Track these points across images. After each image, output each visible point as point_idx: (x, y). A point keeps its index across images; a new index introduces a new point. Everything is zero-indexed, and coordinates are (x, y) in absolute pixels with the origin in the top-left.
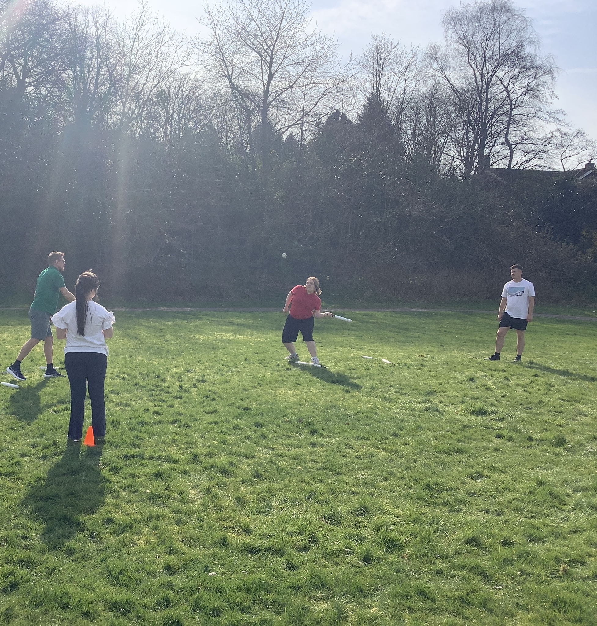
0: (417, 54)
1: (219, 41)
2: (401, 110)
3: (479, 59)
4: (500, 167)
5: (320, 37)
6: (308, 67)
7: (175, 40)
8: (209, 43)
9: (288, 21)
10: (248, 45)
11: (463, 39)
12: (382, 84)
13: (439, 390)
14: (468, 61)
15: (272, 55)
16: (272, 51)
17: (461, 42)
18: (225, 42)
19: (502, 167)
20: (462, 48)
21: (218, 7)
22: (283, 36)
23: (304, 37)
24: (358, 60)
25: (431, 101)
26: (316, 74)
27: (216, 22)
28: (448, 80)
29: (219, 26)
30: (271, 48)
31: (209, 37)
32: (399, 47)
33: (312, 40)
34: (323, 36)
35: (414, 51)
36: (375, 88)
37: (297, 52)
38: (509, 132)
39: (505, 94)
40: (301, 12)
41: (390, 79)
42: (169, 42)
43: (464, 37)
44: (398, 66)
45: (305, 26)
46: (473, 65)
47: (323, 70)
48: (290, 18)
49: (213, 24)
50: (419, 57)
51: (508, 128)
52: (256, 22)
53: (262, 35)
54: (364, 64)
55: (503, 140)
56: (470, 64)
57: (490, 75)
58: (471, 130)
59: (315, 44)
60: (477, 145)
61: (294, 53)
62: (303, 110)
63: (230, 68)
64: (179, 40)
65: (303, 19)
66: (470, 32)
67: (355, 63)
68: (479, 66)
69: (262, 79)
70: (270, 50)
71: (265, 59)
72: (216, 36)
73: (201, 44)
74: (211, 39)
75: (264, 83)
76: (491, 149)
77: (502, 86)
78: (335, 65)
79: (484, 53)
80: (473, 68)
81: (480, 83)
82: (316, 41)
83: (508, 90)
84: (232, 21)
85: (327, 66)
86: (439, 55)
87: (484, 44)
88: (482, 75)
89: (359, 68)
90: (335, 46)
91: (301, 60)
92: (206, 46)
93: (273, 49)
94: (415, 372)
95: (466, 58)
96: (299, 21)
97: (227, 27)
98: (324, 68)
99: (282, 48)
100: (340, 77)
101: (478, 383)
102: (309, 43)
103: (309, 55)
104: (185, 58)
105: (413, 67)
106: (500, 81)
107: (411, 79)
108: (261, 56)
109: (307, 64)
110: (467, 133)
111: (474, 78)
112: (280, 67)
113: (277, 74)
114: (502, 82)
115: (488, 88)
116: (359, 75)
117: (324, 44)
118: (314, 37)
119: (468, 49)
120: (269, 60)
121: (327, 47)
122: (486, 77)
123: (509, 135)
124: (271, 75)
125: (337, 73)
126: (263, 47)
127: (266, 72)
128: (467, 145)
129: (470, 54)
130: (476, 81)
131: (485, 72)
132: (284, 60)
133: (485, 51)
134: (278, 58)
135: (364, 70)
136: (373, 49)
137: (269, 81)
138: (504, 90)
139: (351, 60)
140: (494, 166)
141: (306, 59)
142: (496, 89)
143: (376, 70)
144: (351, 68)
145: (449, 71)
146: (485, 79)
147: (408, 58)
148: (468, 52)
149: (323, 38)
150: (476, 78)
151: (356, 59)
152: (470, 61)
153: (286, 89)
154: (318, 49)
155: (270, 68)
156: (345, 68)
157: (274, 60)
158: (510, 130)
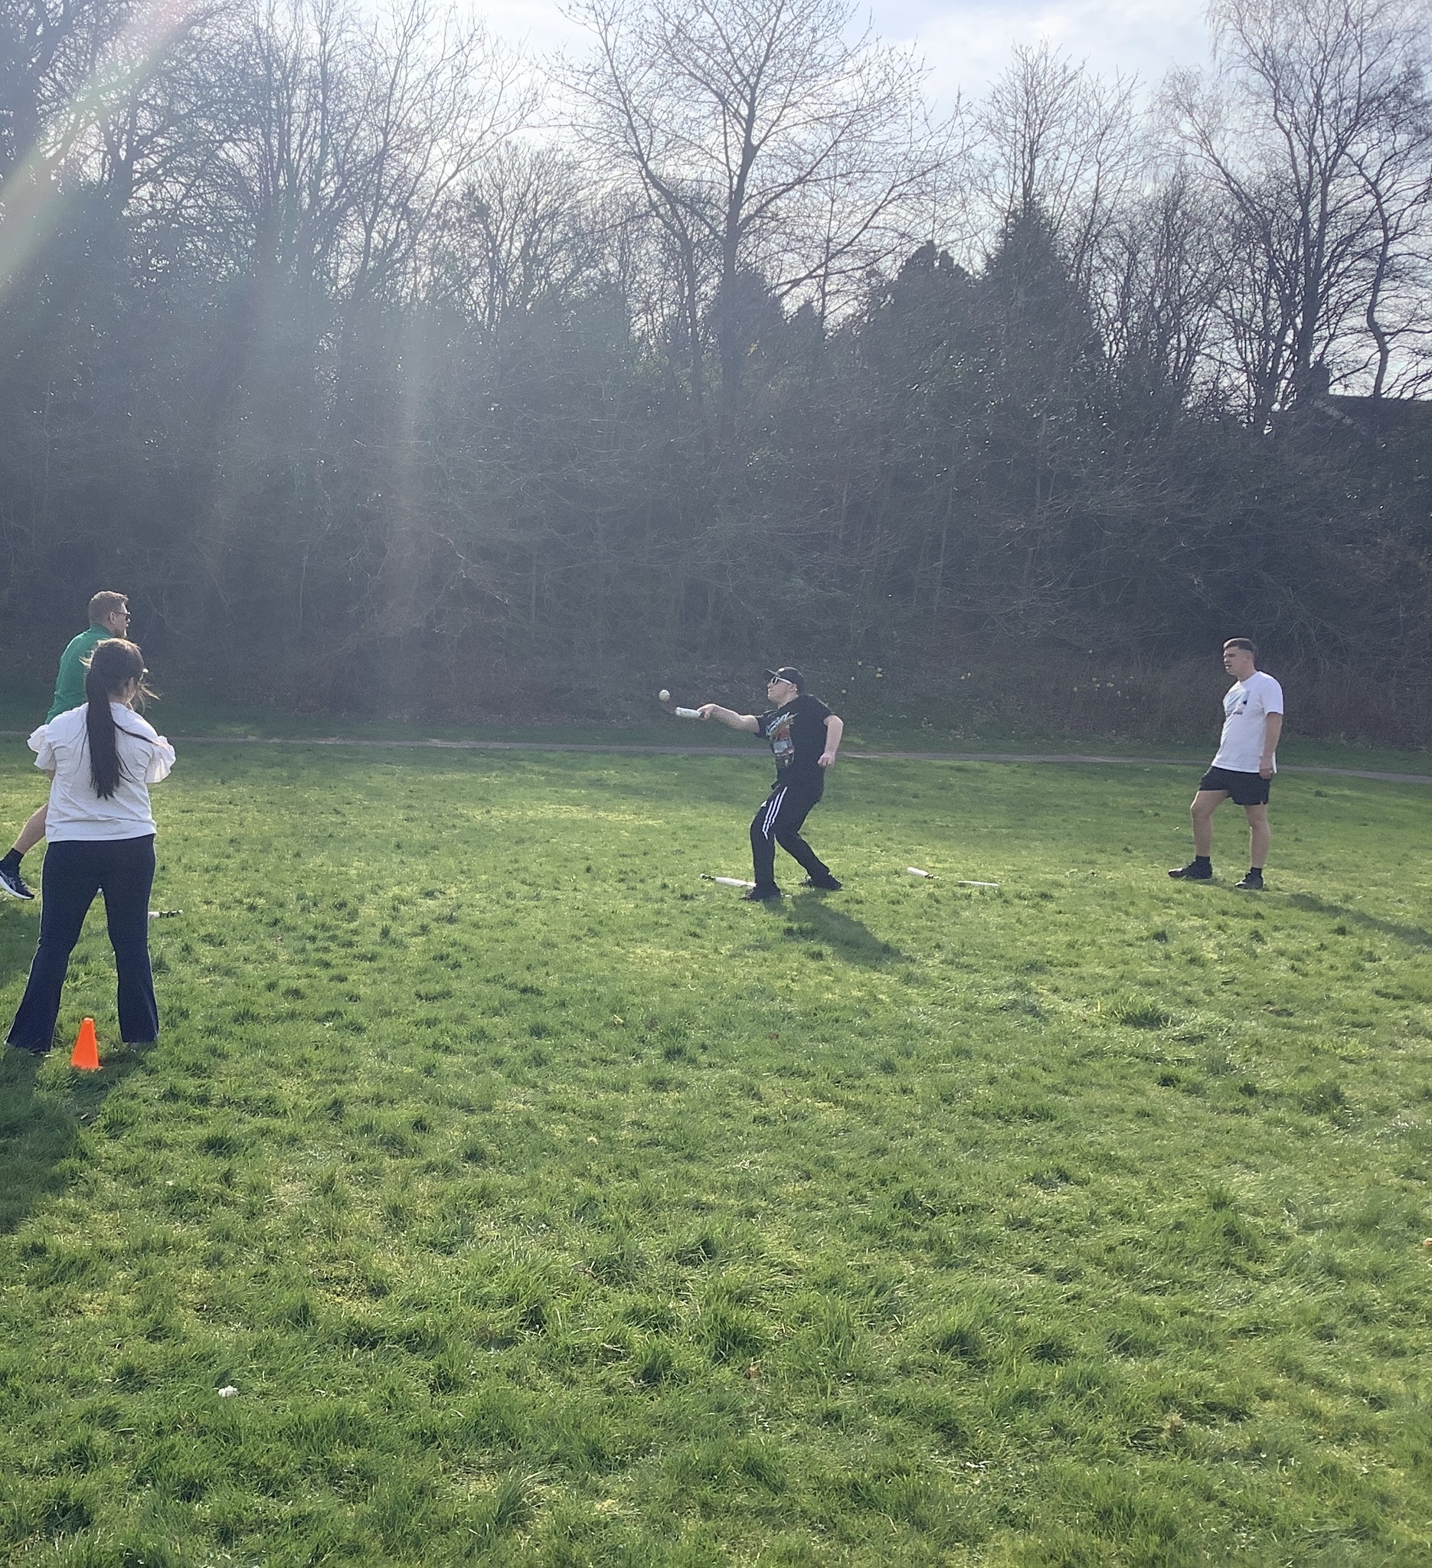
0: (1132, 94)
1: (615, 64)
2: (1088, 241)
3: (1304, 108)
5: (880, 52)
6: (847, 130)
7: (500, 63)
8: (591, 70)
9: (796, 11)
10: (691, 74)
11: (1261, 54)
12: (1037, 172)
13: (1062, 960)
14: (1275, 115)
15: (753, 99)
16: (753, 90)
17: (1256, 63)
18: (633, 66)
19: (1357, 394)
20: (1257, 80)
22: (781, 50)
23: (836, 51)
24: (976, 113)
25: (1167, 219)
26: (866, 147)
27: (608, 16)
28: (1219, 164)
29: (615, 26)
30: (752, 80)
31: (592, 55)
32: (1085, 78)
33: (860, 59)
34: (887, 48)
35: (1125, 87)
36: (1020, 183)
37: (820, 92)
38: (1379, 299)
39: (1370, 201)
41: (1059, 163)
42: (485, 68)
43: (1265, 52)
44: (1080, 127)
45: (840, 24)
46: (1287, 126)
47: (885, 138)
49: (601, 21)
51: (1376, 289)
52: (712, 15)
53: (729, 49)
54: (990, 122)
55: (1361, 322)
56: (1279, 123)
57: (1333, 149)
58: (1275, 295)
59: (865, 71)
61: (811, 95)
62: (829, 240)
63: (642, 134)
64: (508, 63)
65: (834, 5)
66: (1282, 36)
67: (969, 120)
68: (1302, 127)
69: (724, 161)
70: (750, 86)
71: (737, 111)
72: (608, 51)
73: (569, 73)
74: (596, 58)
75: (730, 171)
76: (1326, 346)
77: (1363, 181)
78: (916, 124)
79: (1318, 96)
80: (1288, 134)
81: (1303, 172)
82: (867, 63)
83: (1377, 191)
85: (895, 126)
86: (1196, 98)
87: (1318, 70)
88: (1311, 151)
90: (917, 75)
91: (829, 109)
92: (582, 76)
93: (757, 83)
95: (1269, 107)
96: (825, 10)
97: (638, 29)
98: (886, 130)
99: (779, 81)
100: (928, 156)
101: (1173, 947)
103: (847, 99)
104: (526, 106)
105: (1119, 130)
106: (1354, 170)
108: (724, 102)
109: (842, 121)
110: (1266, 298)
111: (1289, 158)
112: (774, 129)
113: (765, 148)
114: (1360, 170)
115: (1326, 183)
117: (888, 69)
118: (864, 52)
119: (1277, 82)
120: (744, 111)
121: (896, 77)
122: (1323, 157)
123: (1377, 309)
124: (749, 152)
125: (922, 145)
126: (729, 77)
127: (736, 141)
128: (1264, 335)
129: (1281, 98)
130: (1294, 166)
131: (1319, 143)
132: (786, 111)
133: (1319, 88)
134: (769, 107)
135: (991, 138)
136: (1017, 83)
137: (745, 167)
138: (1368, 192)
139: (958, 112)
140: (1336, 390)
141: (843, 109)
142: (1346, 188)
143: (1024, 136)
144: (958, 131)
145: (1223, 139)
146: (1318, 160)
147: (1108, 106)
148: (1275, 90)
149: (886, 55)
150: (1294, 160)
151: (972, 109)
152: (1280, 114)
153: (789, 187)
154: (874, 83)
155: (748, 131)
156: (944, 132)
157: (758, 113)
158: (1381, 295)
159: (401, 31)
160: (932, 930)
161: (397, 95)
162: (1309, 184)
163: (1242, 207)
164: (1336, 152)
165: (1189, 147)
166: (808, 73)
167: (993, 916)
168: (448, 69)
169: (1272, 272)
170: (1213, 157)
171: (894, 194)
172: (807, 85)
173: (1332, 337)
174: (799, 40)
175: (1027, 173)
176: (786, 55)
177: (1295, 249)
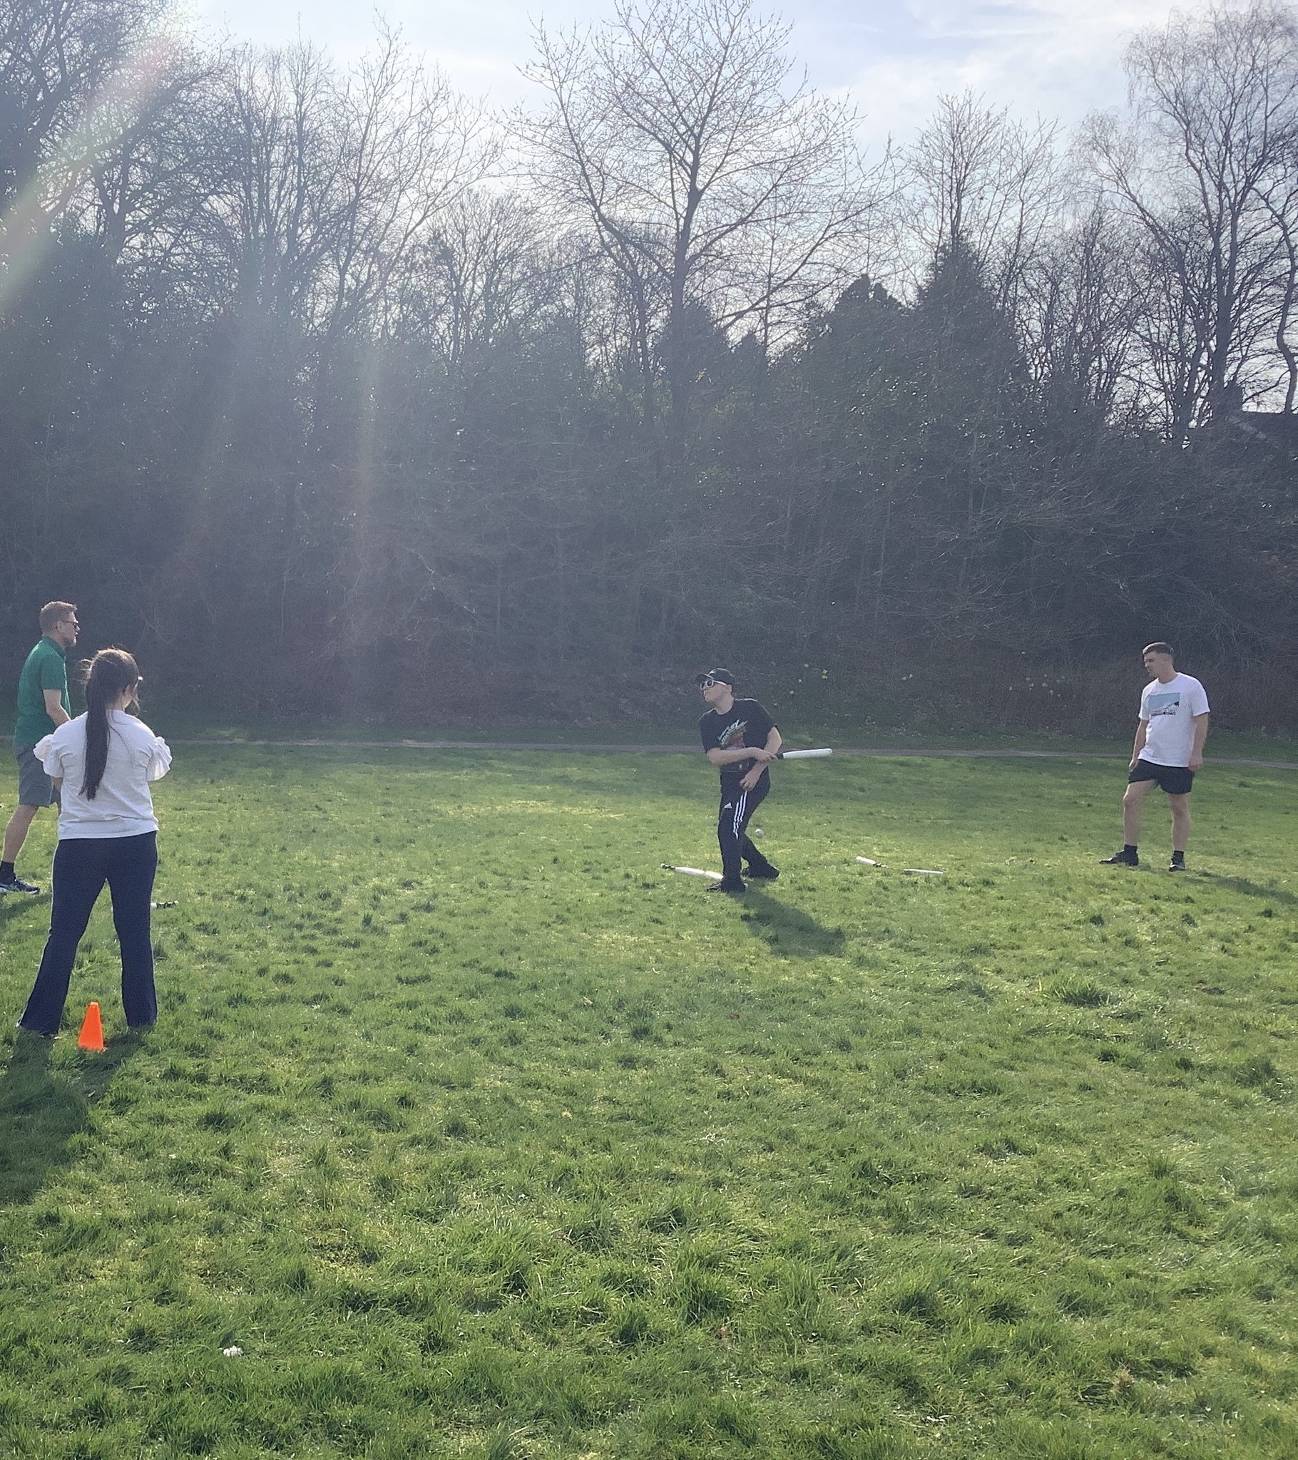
0: (1053, 138)
1: (569, 118)
2: (1012, 273)
3: (1214, 147)
4: (1262, 409)
5: (815, 102)
6: (786, 175)
7: (462, 118)
8: (547, 123)
9: (737, 67)
10: (640, 126)
11: (1173, 100)
12: (964, 211)
13: (1005, 943)
14: (1187, 154)
15: (698, 147)
16: (697, 139)
17: (1168, 108)
18: (586, 119)
19: (1269, 410)
20: (1169, 123)
21: (568, 39)
22: (723, 103)
23: (773, 103)
24: (906, 157)
25: (1088, 252)
26: (804, 189)
27: (562, 74)
28: (1134, 200)
29: (570, 83)
30: (696, 130)
31: (548, 109)
32: (1008, 123)
33: (796, 109)
34: (822, 100)
35: (1046, 134)
36: (948, 220)
37: (760, 139)
38: (1288, 323)
39: (1277, 233)
40: (768, 45)
41: (984, 202)
42: (450, 123)
43: (1177, 98)
44: (1004, 168)
45: (777, 78)
46: (1198, 165)
47: (821, 181)
48: (740, 60)
49: (556, 79)
50: (1060, 147)
51: (1285, 313)
52: (658, 71)
53: (674, 102)
54: (920, 164)
55: (1271, 344)
56: (1190, 161)
57: (1241, 185)
58: (1189, 320)
59: (802, 120)
60: (1205, 355)
61: (752, 142)
62: (770, 276)
63: (595, 181)
64: (470, 118)
65: (772, 60)
66: (1193, 83)
67: (899, 163)
68: (1212, 164)
69: (672, 204)
70: (694, 135)
71: (682, 158)
72: (562, 106)
73: (527, 126)
74: (553, 112)
75: (677, 213)
76: (1239, 367)
77: (1269, 214)
78: (850, 167)
79: (1227, 136)
80: (1199, 171)
81: (1214, 206)
82: (803, 113)
83: (1283, 223)
84: (602, 72)
85: (830, 170)
86: (1112, 139)
87: (1226, 113)
88: (1221, 186)
89: (909, 175)
90: (851, 123)
91: (769, 155)
92: (539, 129)
93: (701, 133)
94: (963, 899)
95: (1180, 147)
96: (763, 65)
97: (590, 86)
98: (822, 174)
99: (721, 131)
100: (862, 196)
101: (1109, 930)
102: (787, 116)
103: (785, 146)
104: (487, 158)
105: (1042, 170)
106: (1263, 203)
107: (1036, 198)
108: (671, 151)
109: (782, 167)
110: (1182, 323)
111: (1200, 193)
112: (717, 175)
113: (709, 192)
114: (1268, 204)
115: (1235, 216)
116: (907, 193)
117: (823, 118)
118: (800, 103)
119: (1188, 125)
120: (689, 158)
121: (831, 125)
122: (1232, 192)
123: (1286, 332)
124: (695, 196)
125: (856, 187)
126: (675, 128)
127: (682, 185)
128: (1180, 357)
129: (1191, 137)
130: (1205, 201)
131: (1228, 179)
132: (728, 158)
133: (1228, 129)
134: (711, 156)
135: (921, 179)
136: (944, 129)
137: (691, 210)
138: (1276, 224)
139: (889, 156)
140: (1250, 407)
141: (781, 155)
142: (1254, 220)
143: (951, 178)
144: (889, 174)
145: (1139, 177)
146: (1228, 196)
147: (1029, 149)
148: (1186, 132)
149: (821, 105)
150: (1205, 194)
151: (903, 154)
152: (1191, 153)
153: (733, 228)
154: (810, 131)
155: (693, 177)
156: (876, 176)
157: (702, 160)
158: (1290, 319)
159: (371, 91)
160: (881, 915)
161: (368, 149)
162: (1220, 217)
163: (1158, 239)
164: (1244, 188)
165: (1106, 185)
166: (749, 122)
167: (938, 902)
168: (415, 125)
169: (1186, 299)
170: (1129, 193)
171: (830, 232)
172: (746, 134)
173: (1245, 358)
174: (740, 93)
175: (954, 211)
176: (728, 107)
177: (1208, 278)
